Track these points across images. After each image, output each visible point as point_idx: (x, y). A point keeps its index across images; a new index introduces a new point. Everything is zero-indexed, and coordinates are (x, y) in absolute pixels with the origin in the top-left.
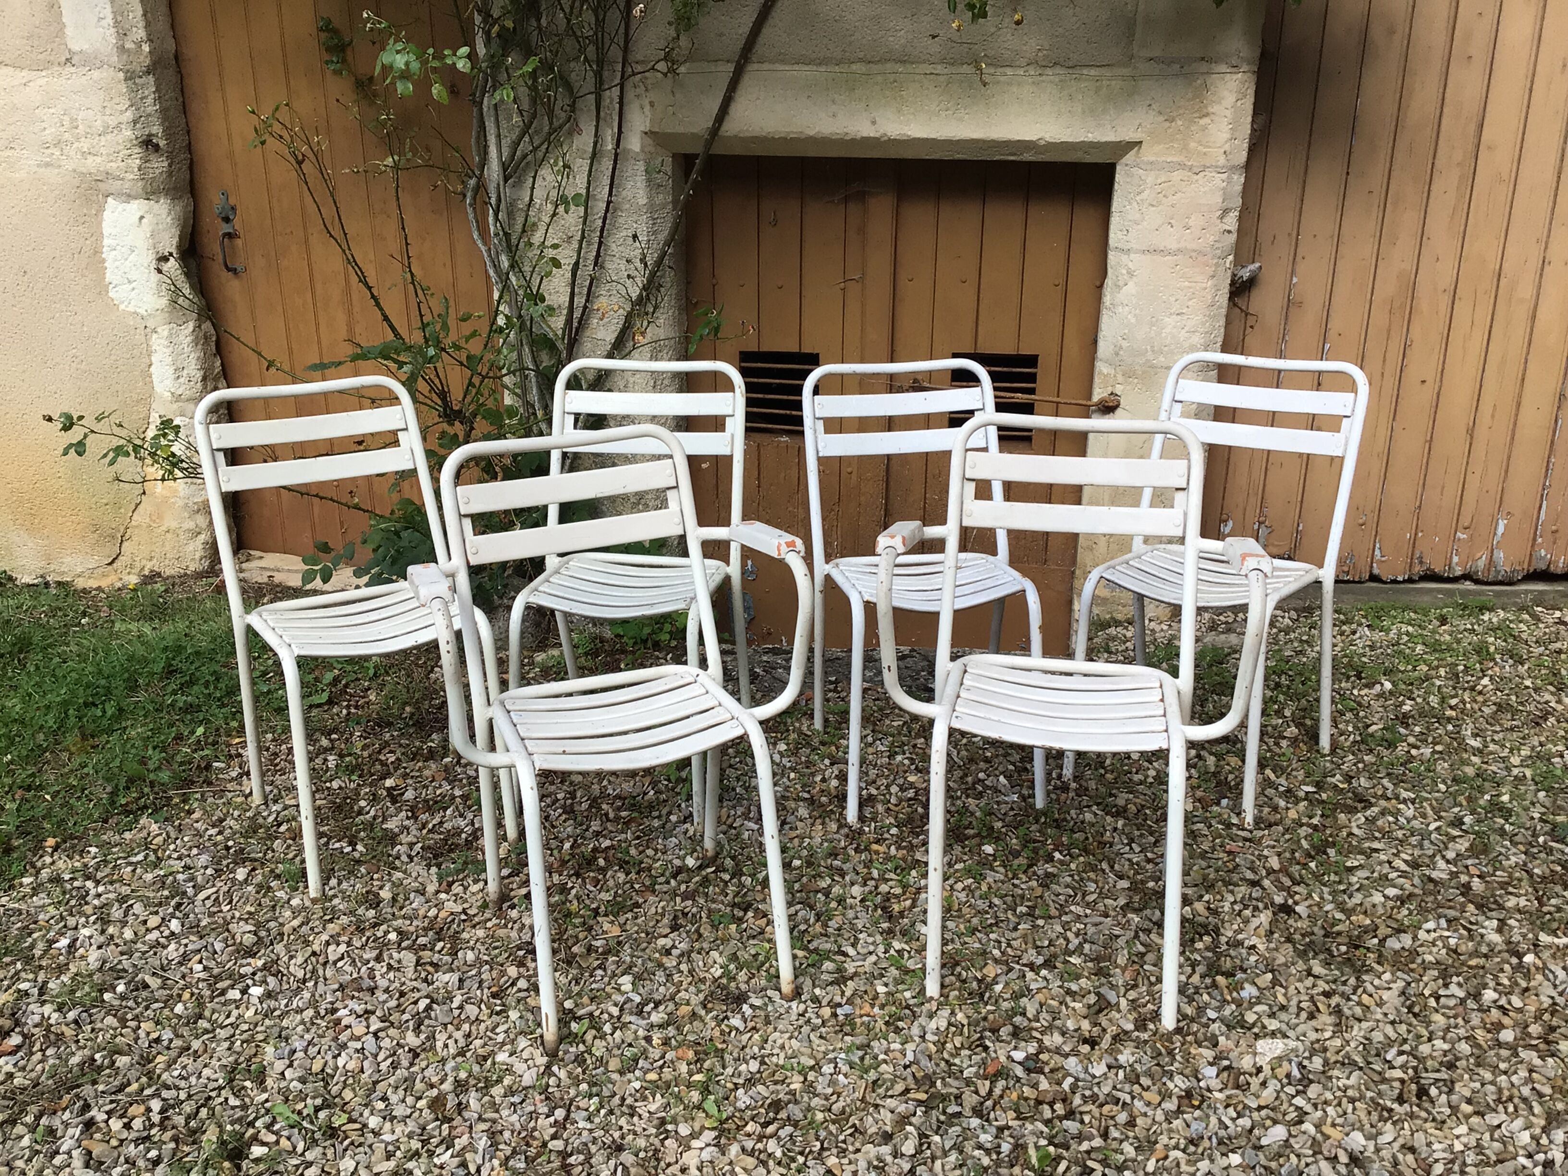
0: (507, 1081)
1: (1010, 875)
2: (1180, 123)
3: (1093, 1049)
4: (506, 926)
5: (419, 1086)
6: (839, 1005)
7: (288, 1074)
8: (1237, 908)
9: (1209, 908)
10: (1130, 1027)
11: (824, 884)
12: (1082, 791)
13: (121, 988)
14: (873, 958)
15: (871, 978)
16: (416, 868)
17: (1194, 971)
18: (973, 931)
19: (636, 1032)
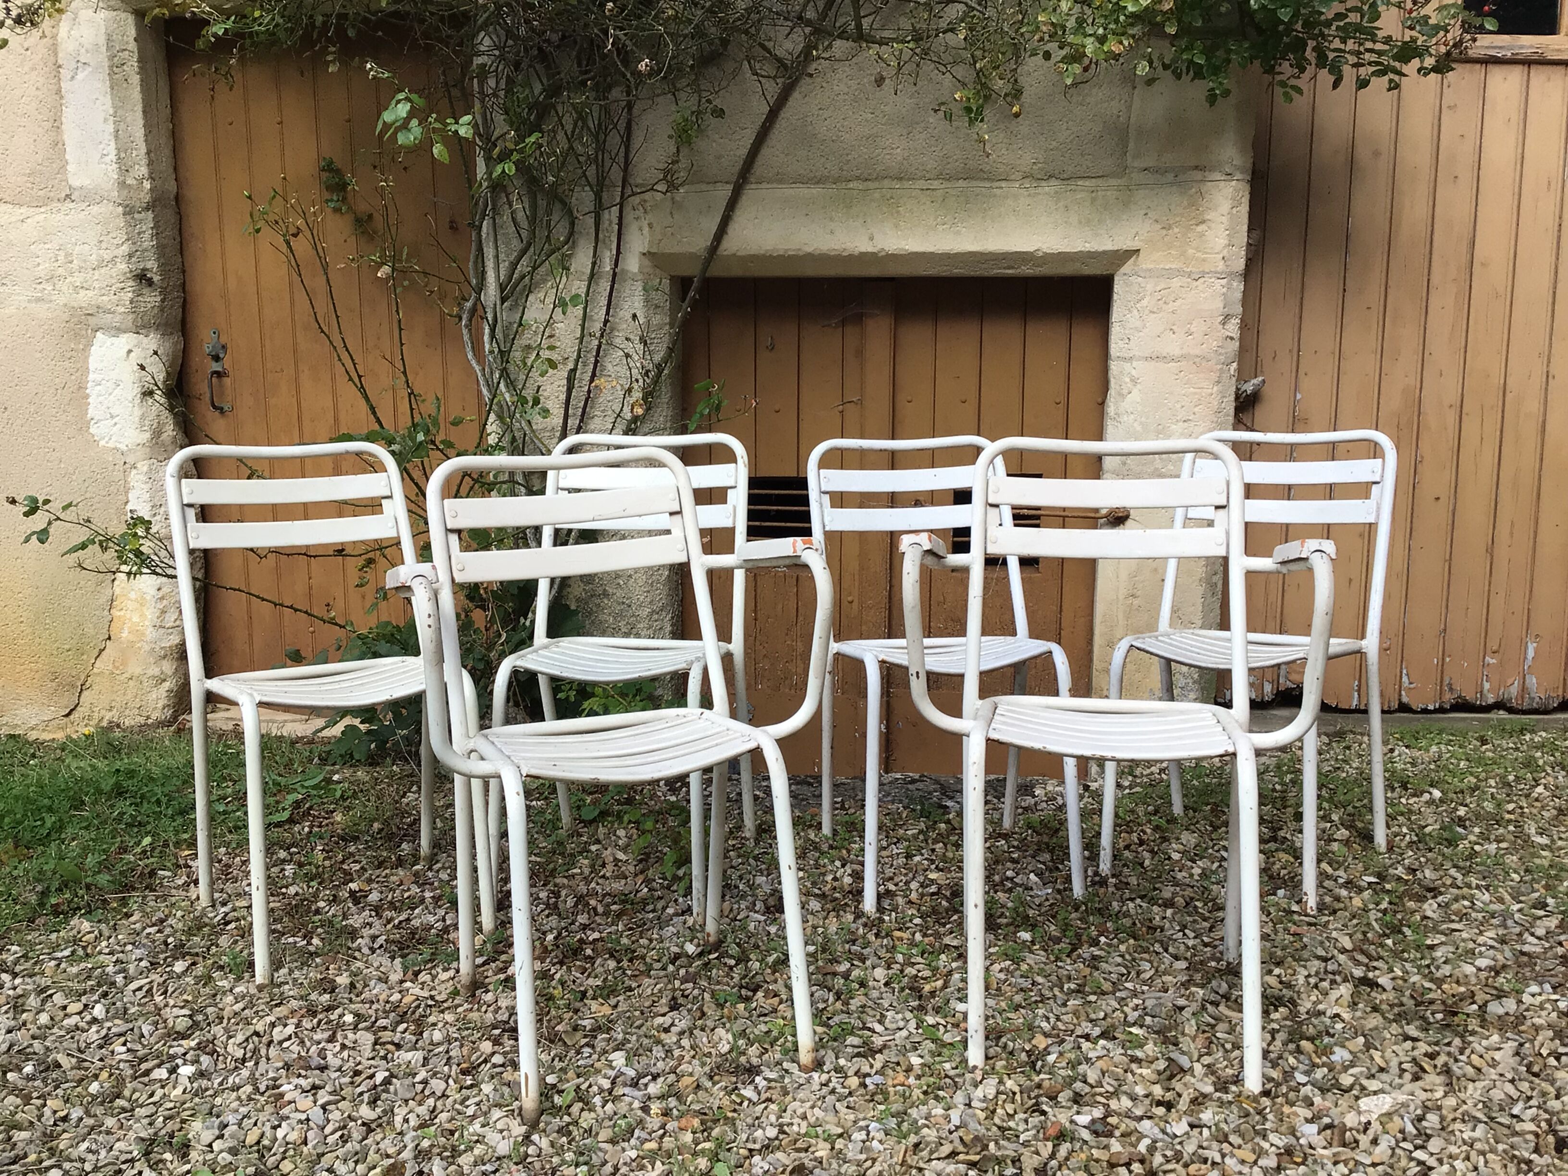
0: (479, 1150)
1: (1052, 958)
2: (1176, 230)
3: (1169, 1110)
4: (479, 1010)
5: (372, 1157)
6: (869, 1075)
7: (216, 1146)
8: (1312, 981)
9: (1281, 982)
10: (1209, 1089)
11: (843, 967)
12: (1122, 885)
13: (28, 1069)
14: (904, 1033)
15: (903, 1051)
16: (381, 960)
17: (1273, 1039)
18: (1017, 1008)
19: (631, 1104)
